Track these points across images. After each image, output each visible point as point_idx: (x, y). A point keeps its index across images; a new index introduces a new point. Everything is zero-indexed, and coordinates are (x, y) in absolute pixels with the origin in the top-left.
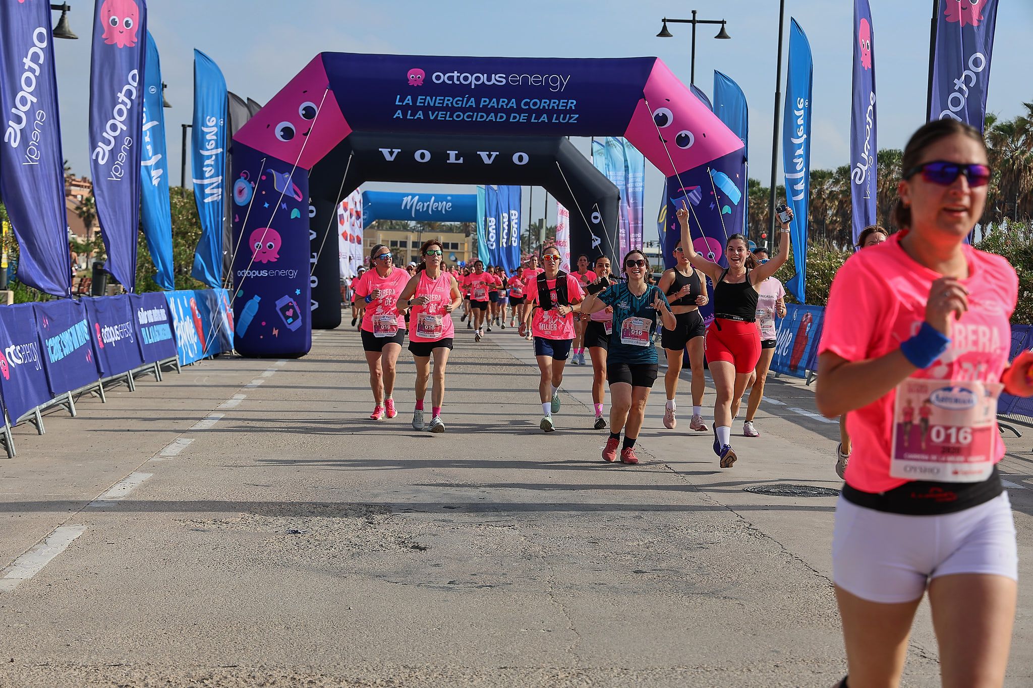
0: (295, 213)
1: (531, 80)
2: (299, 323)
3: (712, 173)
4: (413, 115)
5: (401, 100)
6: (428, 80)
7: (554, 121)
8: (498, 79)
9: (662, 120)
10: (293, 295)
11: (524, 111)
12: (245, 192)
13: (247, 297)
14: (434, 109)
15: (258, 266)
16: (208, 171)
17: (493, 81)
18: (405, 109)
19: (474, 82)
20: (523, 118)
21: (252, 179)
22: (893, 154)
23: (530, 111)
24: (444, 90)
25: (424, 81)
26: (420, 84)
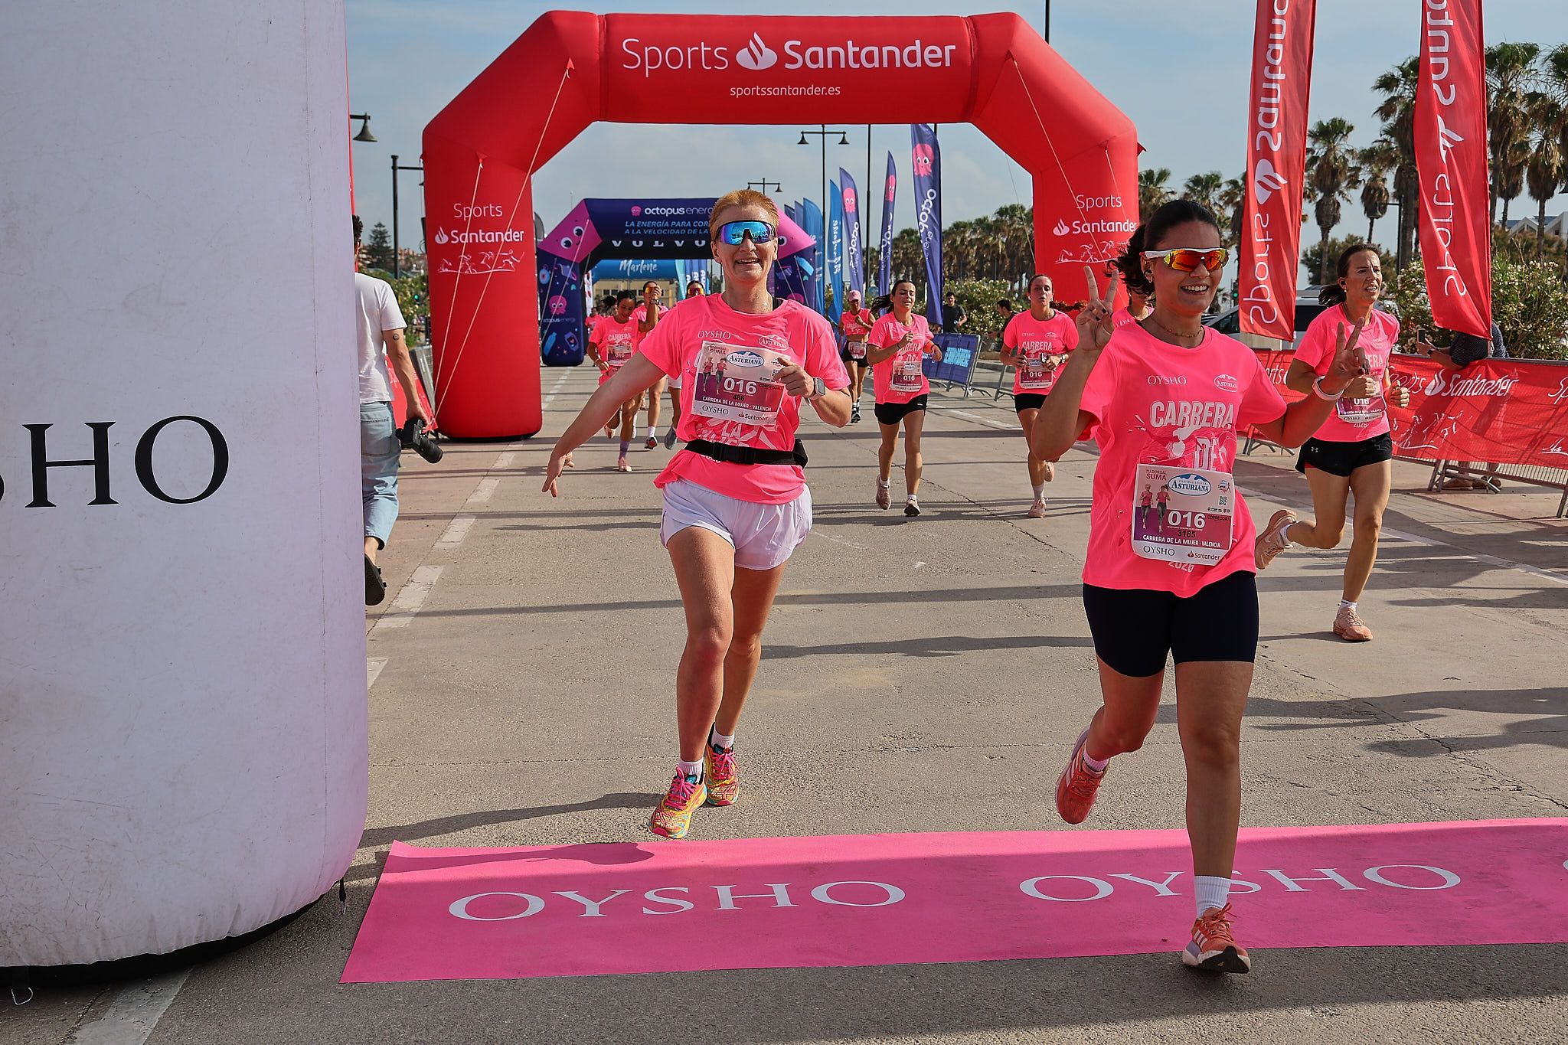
0: (573, 287)
1: (698, 211)
2: (577, 346)
3: (796, 258)
4: (635, 232)
5: (629, 223)
8: (681, 211)
10: (575, 333)
11: (695, 228)
12: (546, 276)
13: (549, 333)
14: (647, 228)
15: (555, 318)
17: (678, 212)
18: (630, 229)
19: (667, 213)
20: (694, 232)
21: (549, 269)
22: (1016, 208)
23: (698, 228)
24: (652, 218)
25: (641, 212)
26: (638, 214)
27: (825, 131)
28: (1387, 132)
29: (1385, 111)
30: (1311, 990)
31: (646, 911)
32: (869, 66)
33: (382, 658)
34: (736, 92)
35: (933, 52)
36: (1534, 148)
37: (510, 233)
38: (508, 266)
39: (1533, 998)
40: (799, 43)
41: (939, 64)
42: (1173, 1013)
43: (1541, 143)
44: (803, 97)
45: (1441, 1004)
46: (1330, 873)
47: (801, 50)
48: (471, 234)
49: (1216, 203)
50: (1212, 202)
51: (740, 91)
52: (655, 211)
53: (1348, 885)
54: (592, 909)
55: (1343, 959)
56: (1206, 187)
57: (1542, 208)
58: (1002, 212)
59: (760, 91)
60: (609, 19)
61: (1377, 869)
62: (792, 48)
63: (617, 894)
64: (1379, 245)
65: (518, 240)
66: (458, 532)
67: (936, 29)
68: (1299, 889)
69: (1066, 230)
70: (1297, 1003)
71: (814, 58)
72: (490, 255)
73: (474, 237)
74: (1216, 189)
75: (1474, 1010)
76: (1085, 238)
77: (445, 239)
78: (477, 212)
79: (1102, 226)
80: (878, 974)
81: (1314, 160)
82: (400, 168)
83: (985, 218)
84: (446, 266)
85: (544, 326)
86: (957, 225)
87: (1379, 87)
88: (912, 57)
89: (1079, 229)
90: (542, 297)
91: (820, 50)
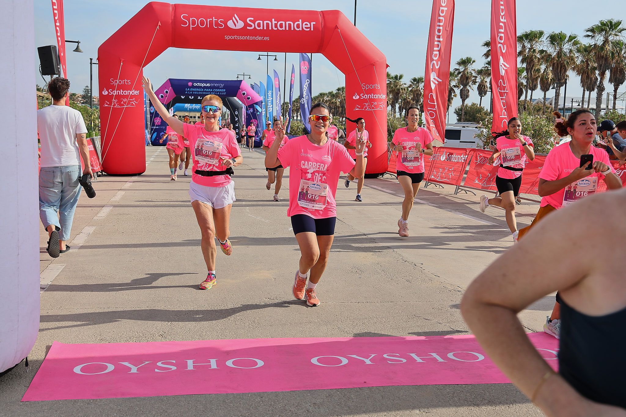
1: (215, 85)
3: (255, 105)
4: (190, 92)
5: (187, 89)
6: (193, 85)
7: (221, 94)
8: (208, 85)
9: (244, 94)
10: (164, 132)
13: (154, 133)
14: (194, 91)
15: (157, 126)
18: (188, 91)
19: (203, 85)
23: (215, 92)
24: (196, 87)
25: (192, 85)
26: (191, 86)
27: (268, 55)
28: (487, 64)
29: (487, 55)
30: (420, 402)
31: (156, 370)
32: (281, 29)
33: (63, 264)
34: (227, 37)
35: (306, 24)
36: (542, 71)
37: (134, 91)
38: (132, 105)
39: (506, 405)
40: (253, 19)
41: (309, 29)
42: (364, 412)
43: (545, 69)
44: (254, 40)
45: (470, 408)
46: (434, 355)
47: (253, 22)
48: (117, 91)
49: (422, 89)
50: (420, 88)
51: (229, 37)
52: (198, 85)
53: (440, 360)
54: (134, 370)
55: (435, 389)
56: (418, 82)
57: (545, 94)
58: (339, 89)
59: (237, 38)
60: (176, 6)
61: (453, 353)
62: (250, 21)
63: (145, 363)
64: (484, 107)
65: (137, 94)
66: (104, 212)
67: (308, 15)
68: (421, 361)
69: (358, 97)
70: (414, 408)
71: (259, 25)
72: (125, 100)
73: (118, 92)
74: (422, 83)
75: (482, 410)
76: (365, 101)
77: (106, 93)
78: (120, 82)
79: (372, 96)
80: (248, 396)
81: (459, 73)
82: (93, 63)
83: (332, 92)
84: (107, 104)
85: (152, 129)
86: (321, 94)
87: (484, 45)
88: (298, 26)
89: (363, 97)
90: (151, 118)
91: (261, 22)
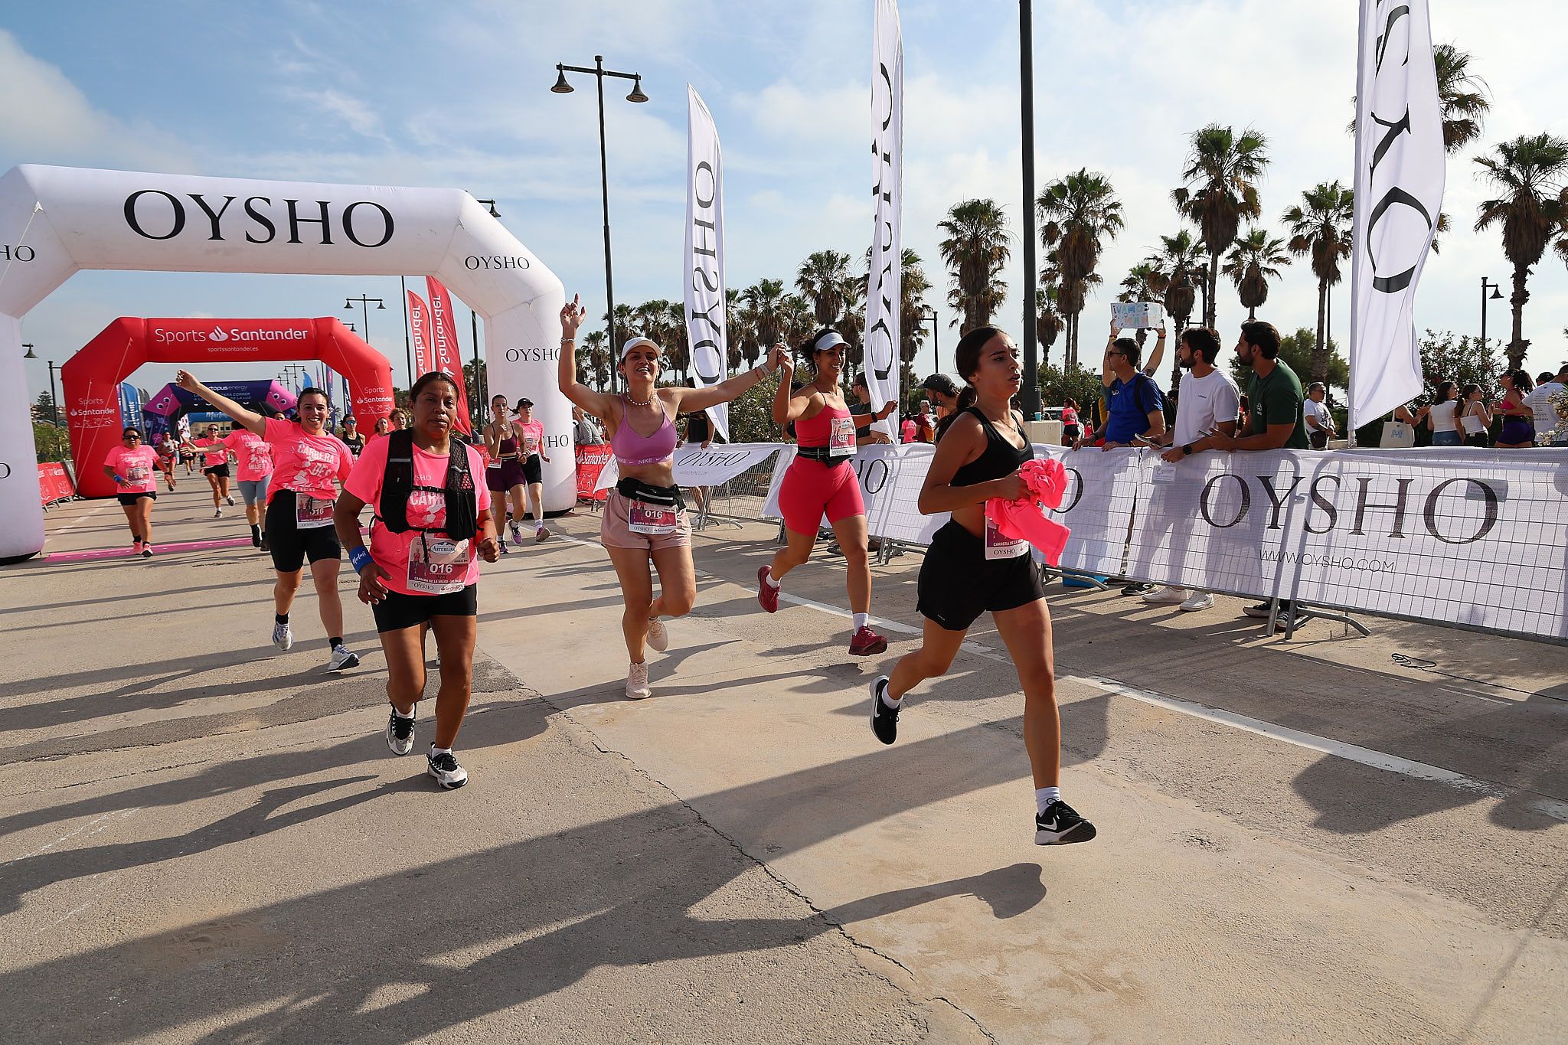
8: (225, 388)
9: (276, 397)
16: (133, 418)
32: (270, 339)
35: (298, 332)
37: (108, 410)
38: (108, 424)
40: (237, 330)
41: (301, 338)
44: (241, 351)
47: (239, 334)
48: (88, 411)
60: (148, 321)
62: (234, 332)
67: (299, 324)
69: (362, 401)
71: (245, 336)
72: (98, 419)
73: (90, 412)
77: (76, 414)
78: (91, 401)
79: (376, 400)
82: (55, 368)
84: (77, 425)
88: (289, 335)
90: (148, 434)
91: (247, 333)
